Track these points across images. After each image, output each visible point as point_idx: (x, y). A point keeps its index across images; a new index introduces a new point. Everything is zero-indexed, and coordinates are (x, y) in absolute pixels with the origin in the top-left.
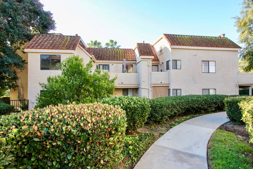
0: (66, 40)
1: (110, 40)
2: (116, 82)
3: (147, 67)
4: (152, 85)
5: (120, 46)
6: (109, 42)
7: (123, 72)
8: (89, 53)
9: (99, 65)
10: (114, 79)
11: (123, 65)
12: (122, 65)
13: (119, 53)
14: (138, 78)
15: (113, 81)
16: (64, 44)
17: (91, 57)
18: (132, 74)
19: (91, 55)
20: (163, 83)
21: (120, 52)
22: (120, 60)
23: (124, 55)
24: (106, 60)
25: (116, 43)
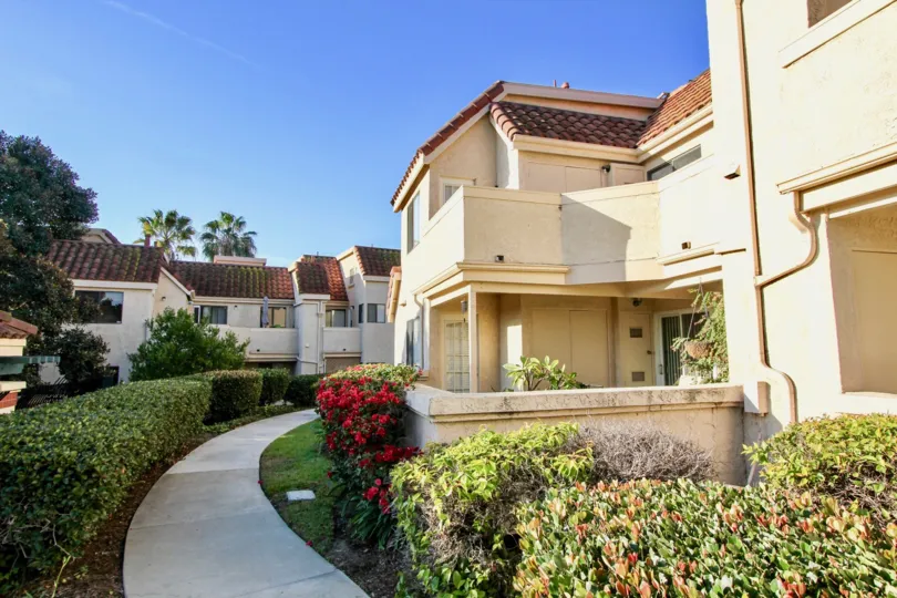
0: (134, 258)
1: (223, 214)
2: (247, 349)
3: (315, 318)
4: (324, 356)
5: (254, 233)
6: (218, 218)
7: (261, 326)
8: (185, 286)
9: (202, 307)
10: (245, 345)
11: (262, 308)
12: (258, 308)
13: (254, 278)
14: (296, 340)
15: (242, 348)
16: (131, 268)
17: (189, 293)
18: (282, 330)
19: (189, 290)
20: (348, 350)
21: (254, 274)
22: (255, 297)
23: (266, 283)
24: (220, 295)
25: (240, 224)
